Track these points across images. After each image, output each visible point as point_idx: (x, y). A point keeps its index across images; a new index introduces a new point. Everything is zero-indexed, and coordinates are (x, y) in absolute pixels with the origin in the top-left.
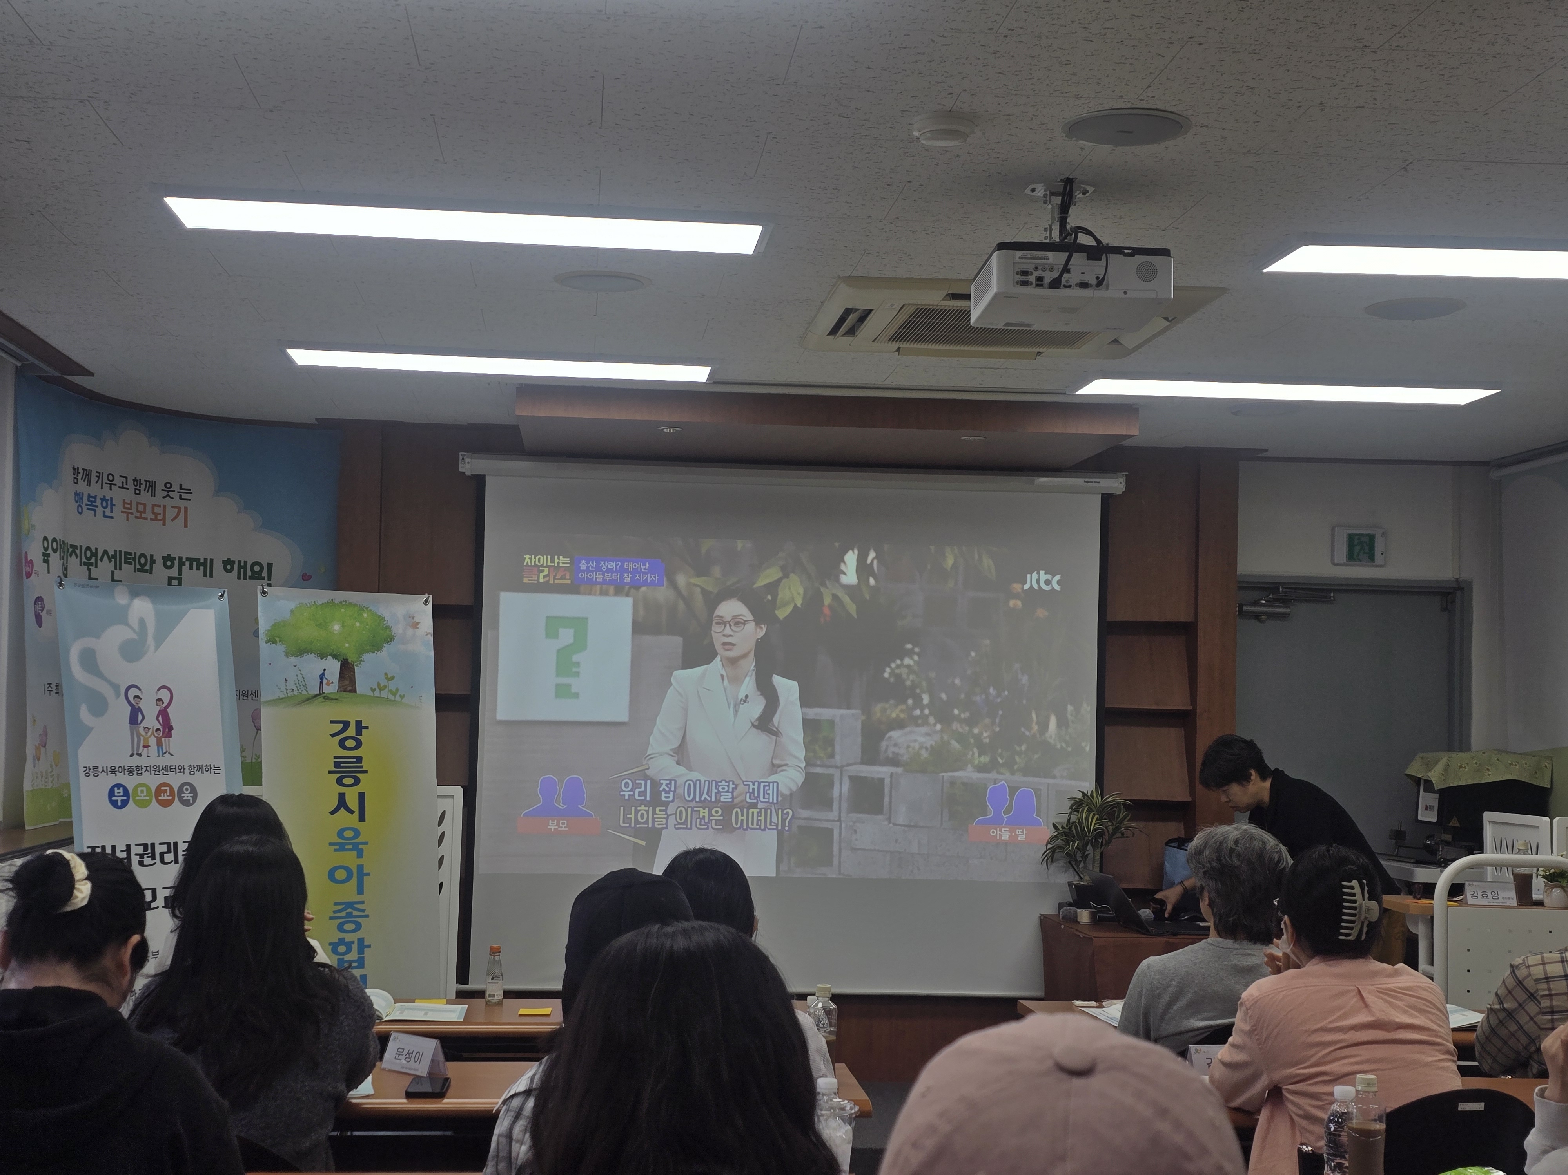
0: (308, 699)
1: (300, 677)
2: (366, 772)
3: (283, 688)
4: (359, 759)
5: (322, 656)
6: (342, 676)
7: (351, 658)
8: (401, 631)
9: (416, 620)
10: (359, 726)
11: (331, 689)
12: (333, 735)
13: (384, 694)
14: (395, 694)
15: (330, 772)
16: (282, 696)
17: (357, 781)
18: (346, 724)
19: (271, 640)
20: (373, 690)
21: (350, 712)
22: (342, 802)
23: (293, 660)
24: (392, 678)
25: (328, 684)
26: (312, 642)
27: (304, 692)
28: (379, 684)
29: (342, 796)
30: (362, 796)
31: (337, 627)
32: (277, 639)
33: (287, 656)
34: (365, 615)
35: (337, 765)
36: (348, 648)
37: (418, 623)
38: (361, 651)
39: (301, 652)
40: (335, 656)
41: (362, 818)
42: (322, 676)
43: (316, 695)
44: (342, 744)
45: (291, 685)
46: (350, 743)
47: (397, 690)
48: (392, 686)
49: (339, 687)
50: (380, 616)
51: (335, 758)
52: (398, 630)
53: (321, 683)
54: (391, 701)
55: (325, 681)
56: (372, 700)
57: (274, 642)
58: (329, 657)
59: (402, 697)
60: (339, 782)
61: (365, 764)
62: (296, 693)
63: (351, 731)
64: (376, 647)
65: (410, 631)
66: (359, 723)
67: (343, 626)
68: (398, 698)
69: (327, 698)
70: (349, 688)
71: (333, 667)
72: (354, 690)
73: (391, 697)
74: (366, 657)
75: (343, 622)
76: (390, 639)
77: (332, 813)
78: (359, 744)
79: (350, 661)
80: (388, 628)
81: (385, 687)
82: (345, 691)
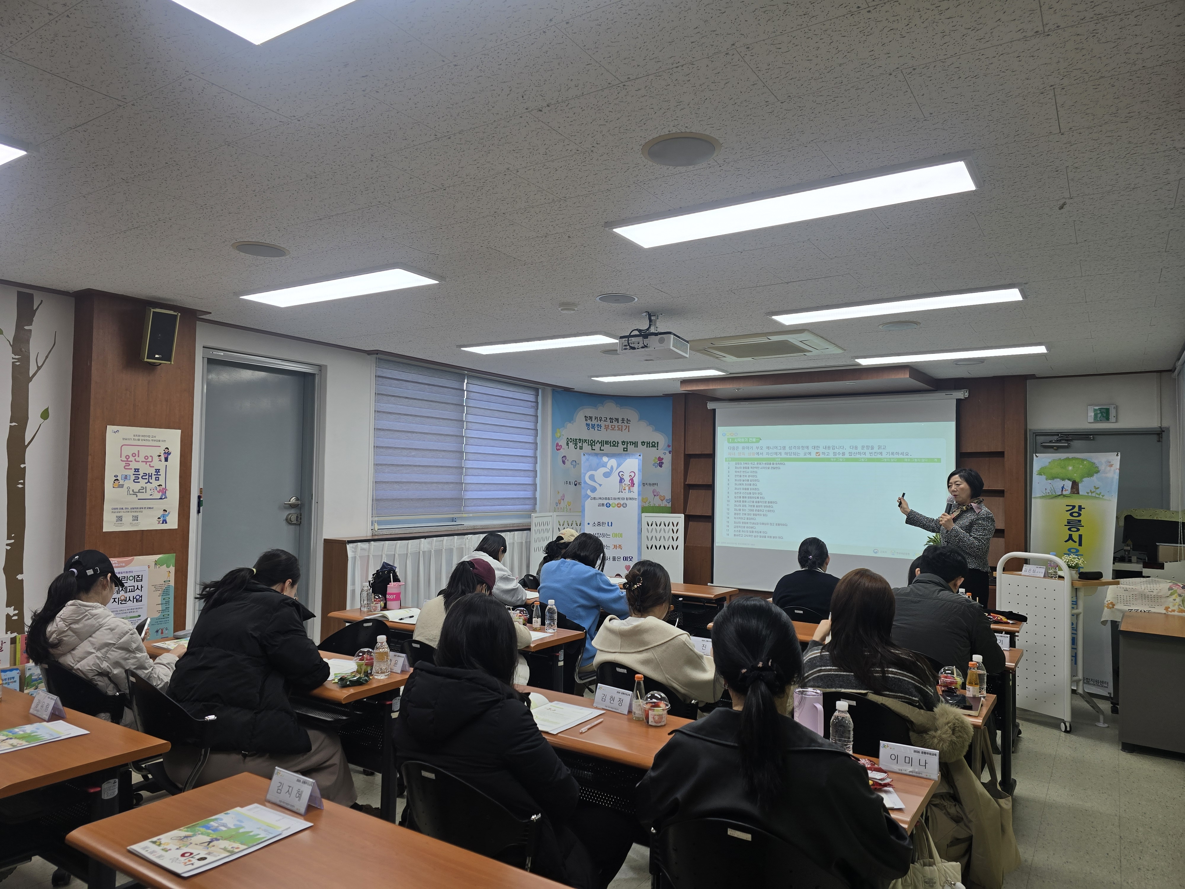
0: (1056, 497)
1: (1052, 488)
2: (1083, 526)
3: (1045, 492)
4: (1080, 521)
5: (1063, 479)
6: (1072, 488)
7: (1077, 480)
8: (1103, 468)
9: (1111, 463)
10: (1080, 508)
11: (1067, 492)
12: (1067, 511)
13: (1094, 495)
14: (1099, 495)
15: (1065, 525)
16: (1044, 495)
17: (1078, 530)
18: (1074, 507)
19: (1040, 474)
20: (1088, 493)
21: (1076, 501)
22: (1071, 538)
23: (1050, 481)
24: (1098, 488)
25: (1065, 491)
26: (1058, 474)
27: (1054, 494)
28: (1091, 491)
29: (1070, 536)
30: (1080, 536)
31: (1070, 468)
32: (1042, 474)
33: (1046, 480)
34: (1085, 463)
35: (1068, 522)
36: (1076, 477)
37: (1112, 465)
38: (1083, 477)
39: (1053, 478)
40: (1069, 480)
41: (1080, 544)
42: (1063, 488)
43: (1060, 495)
44: (1071, 514)
45: (1048, 491)
46: (1076, 514)
47: (1101, 493)
48: (1098, 491)
49: (1071, 492)
50: (1092, 463)
51: (1068, 520)
52: (1102, 468)
53: (1062, 490)
54: (1097, 497)
55: (1064, 489)
56: (1087, 497)
57: (1041, 475)
58: (1066, 480)
59: (1103, 496)
60: (1069, 529)
61: (1082, 523)
62: (1050, 494)
63: (1076, 509)
64: (1090, 475)
65: (1108, 468)
66: (1080, 507)
67: (1074, 467)
68: (1101, 496)
69: (1064, 496)
70: (1076, 492)
71: (1068, 484)
72: (1078, 493)
73: (1097, 496)
74: (1084, 479)
75: (1074, 466)
76: (1098, 472)
77: (1066, 541)
78: (1080, 515)
79: (1077, 481)
80: (1097, 467)
81: (1094, 492)
82: (1074, 493)
